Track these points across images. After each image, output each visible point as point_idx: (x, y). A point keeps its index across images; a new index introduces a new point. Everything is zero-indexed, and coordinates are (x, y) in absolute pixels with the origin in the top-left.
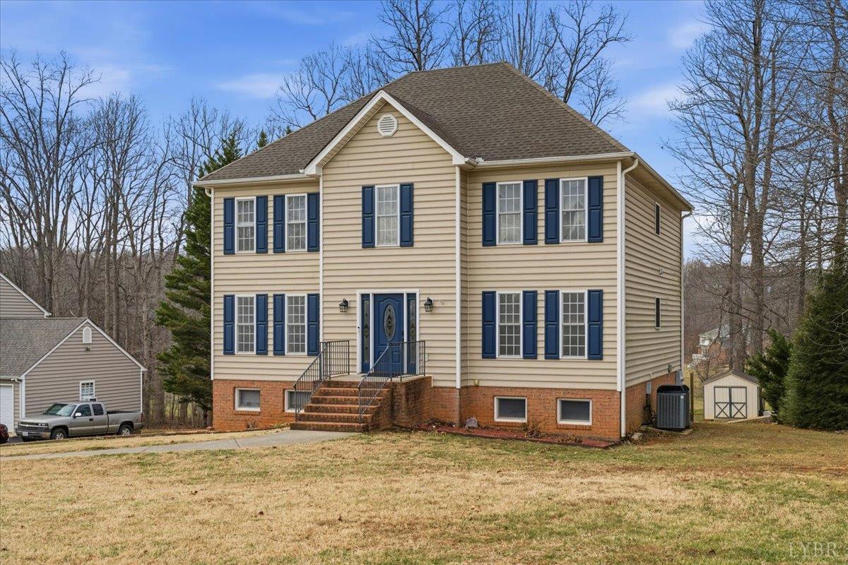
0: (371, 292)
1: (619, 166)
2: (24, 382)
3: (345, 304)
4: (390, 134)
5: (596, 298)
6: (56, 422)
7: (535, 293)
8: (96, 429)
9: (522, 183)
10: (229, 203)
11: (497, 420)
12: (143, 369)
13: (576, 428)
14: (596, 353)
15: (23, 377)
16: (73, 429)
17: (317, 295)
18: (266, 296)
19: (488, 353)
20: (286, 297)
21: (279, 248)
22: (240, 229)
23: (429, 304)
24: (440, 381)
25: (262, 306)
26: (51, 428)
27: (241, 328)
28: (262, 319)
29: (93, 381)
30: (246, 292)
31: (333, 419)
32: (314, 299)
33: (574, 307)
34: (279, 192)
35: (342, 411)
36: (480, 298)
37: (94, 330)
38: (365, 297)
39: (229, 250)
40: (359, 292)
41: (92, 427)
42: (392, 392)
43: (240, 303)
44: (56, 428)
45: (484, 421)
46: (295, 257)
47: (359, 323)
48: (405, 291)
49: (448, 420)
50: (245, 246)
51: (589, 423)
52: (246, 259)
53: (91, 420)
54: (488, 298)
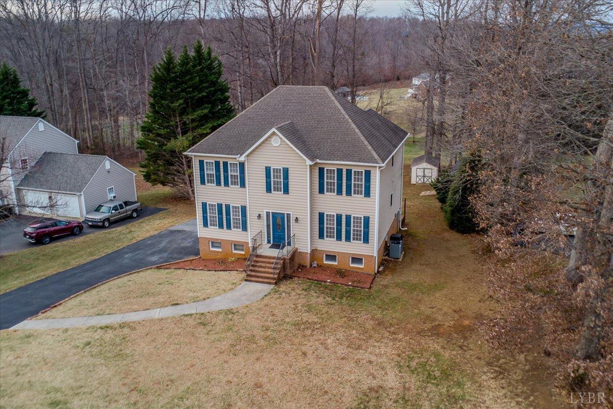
0: (271, 211)
1: (378, 168)
2: (83, 195)
3: (259, 216)
4: (277, 145)
5: (367, 220)
6: (104, 217)
7: (341, 215)
8: (123, 216)
9: (336, 169)
10: (201, 162)
11: (325, 262)
12: (134, 174)
13: (358, 268)
14: (366, 240)
15: (82, 193)
16: (112, 218)
17: (245, 207)
18: (221, 205)
19: (321, 236)
20: (231, 206)
21: (226, 184)
22: (208, 174)
23: (297, 220)
24: (301, 249)
25: (220, 209)
26: (102, 220)
27: (210, 217)
28: (220, 213)
29: (113, 186)
30: (212, 201)
31: (262, 277)
32: (244, 209)
33: (357, 222)
34: (226, 160)
35: (265, 272)
36: (318, 215)
37: (110, 161)
38: (268, 214)
39: (203, 182)
40: (265, 211)
41: (119, 216)
42: (284, 263)
43: (210, 206)
44: (104, 220)
45: (320, 263)
46: (235, 189)
47: (265, 224)
48: (286, 212)
49: (305, 265)
50: (210, 181)
51: (363, 267)
52: (211, 187)
53: (119, 212)
54: (321, 215)
